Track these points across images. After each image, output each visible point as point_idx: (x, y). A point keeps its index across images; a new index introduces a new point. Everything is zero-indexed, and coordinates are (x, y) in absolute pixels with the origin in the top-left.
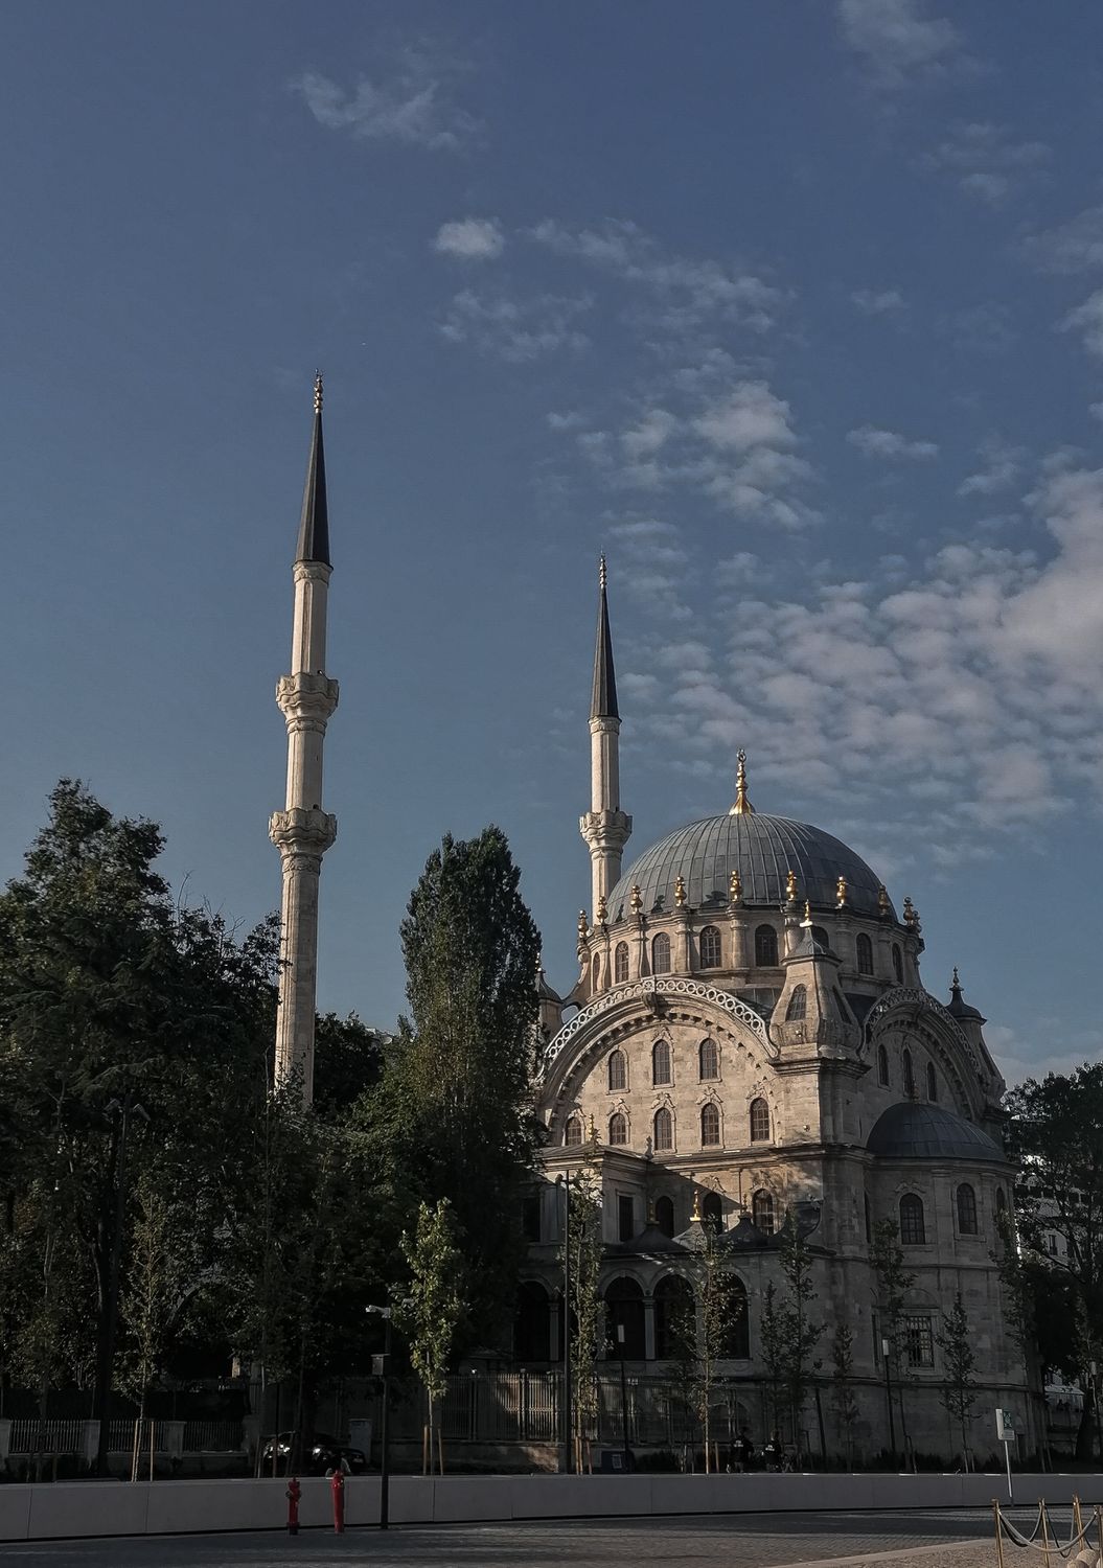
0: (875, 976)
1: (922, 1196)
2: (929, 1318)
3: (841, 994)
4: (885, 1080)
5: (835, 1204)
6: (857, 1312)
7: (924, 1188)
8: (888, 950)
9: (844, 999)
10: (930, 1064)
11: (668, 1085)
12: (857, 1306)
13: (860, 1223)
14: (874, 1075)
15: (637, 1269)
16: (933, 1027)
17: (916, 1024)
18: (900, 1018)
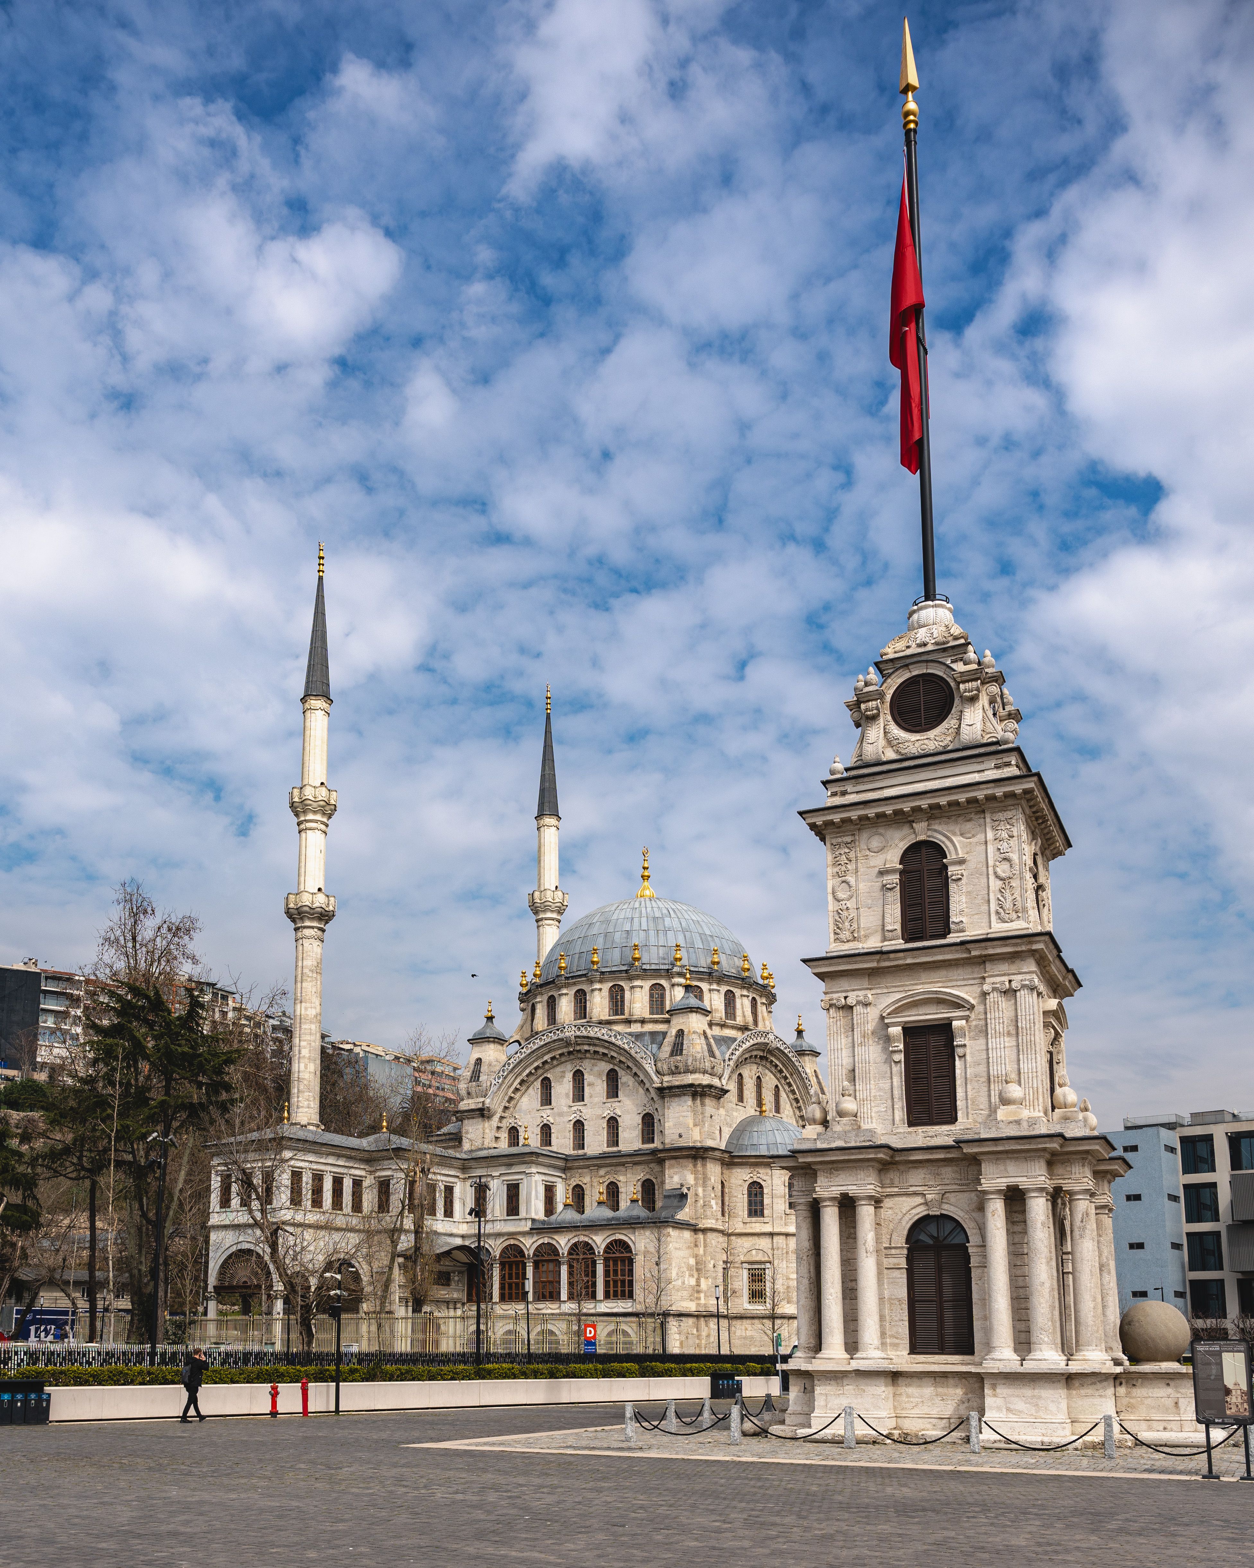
0: (737, 1022)
1: (763, 1183)
2: (764, 1269)
3: (709, 1036)
4: (741, 1098)
5: (700, 1191)
6: (711, 1266)
7: (764, 1178)
8: (747, 1003)
9: (712, 1040)
10: (777, 1086)
11: (582, 1103)
12: (712, 1262)
13: (717, 1204)
14: (732, 1096)
15: (555, 1237)
16: (778, 1059)
17: (766, 1059)
18: (754, 1053)
